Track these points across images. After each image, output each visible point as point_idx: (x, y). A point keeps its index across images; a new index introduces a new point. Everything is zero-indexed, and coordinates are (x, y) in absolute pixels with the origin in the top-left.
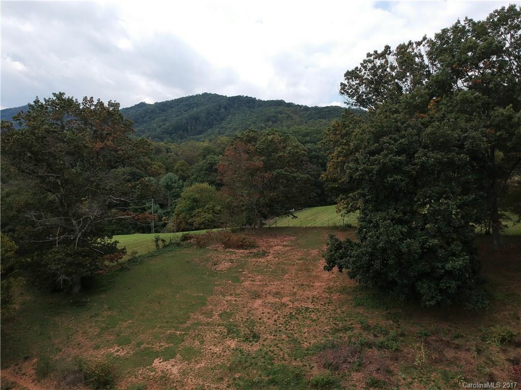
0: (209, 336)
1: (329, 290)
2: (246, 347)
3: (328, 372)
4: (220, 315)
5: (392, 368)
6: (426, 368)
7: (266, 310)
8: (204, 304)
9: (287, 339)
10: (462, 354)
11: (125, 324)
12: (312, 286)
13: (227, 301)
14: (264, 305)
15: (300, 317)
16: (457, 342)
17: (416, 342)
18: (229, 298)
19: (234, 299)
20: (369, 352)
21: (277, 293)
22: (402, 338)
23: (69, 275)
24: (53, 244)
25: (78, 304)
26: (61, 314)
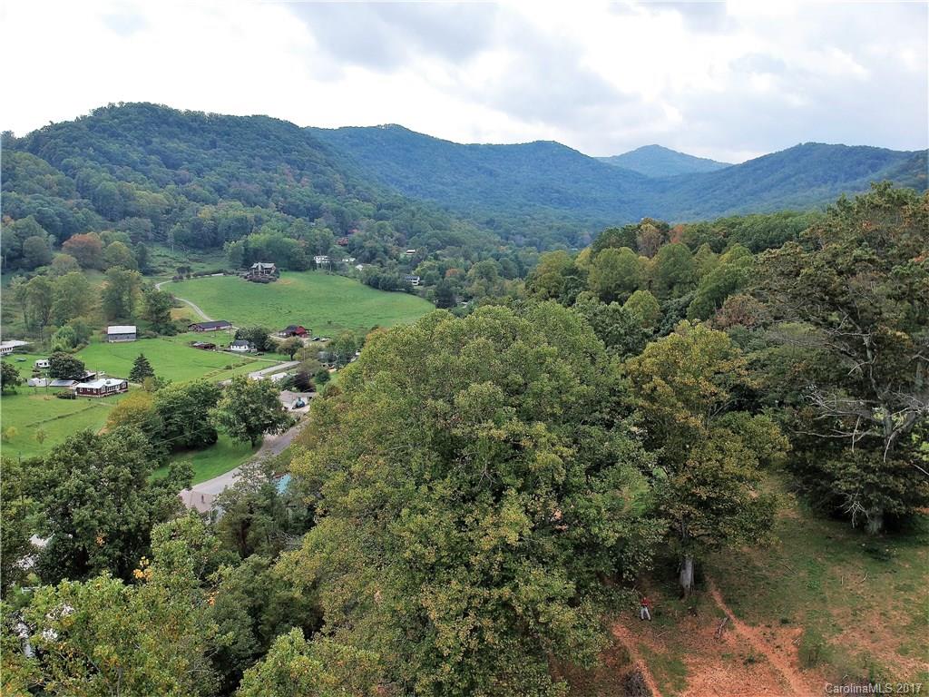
23: (868, 505)
24: (845, 443)
25: (874, 554)
26: (844, 563)
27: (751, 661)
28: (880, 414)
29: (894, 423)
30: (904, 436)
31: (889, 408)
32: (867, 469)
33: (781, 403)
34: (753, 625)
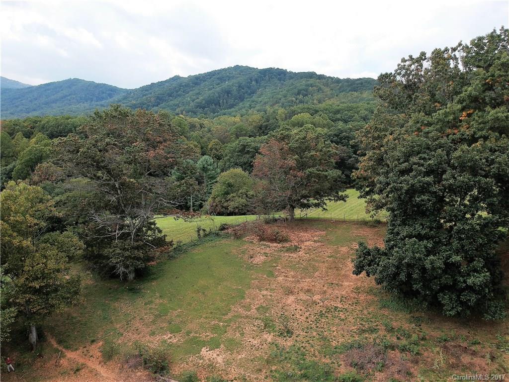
0: (248, 329)
1: (357, 290)
2: (281, 341)
3: (354, 370)
4: (258, 309)
5: (412, 370)
6: (443, 372)
7: (299, 307)
8: (243, 298)
9: (318, 337)
10: (477, 360)
11: (176, 313)
12: (342, 285)
13: (263, 296)
14: (297, 301)
15: (330, 316)
16: (473, 348)
17: (436, 346)
18: (265, 292)
19: (269, 294)
20: (391, 353)
21: (308, 291)
22: (422, 342)
23: (127, 267)
24: (112, 239)
25: (133, 291)
26: (119, 299)
27: (78, 370)
28: (128, 221)
29: (134, 224)
30: (139, 230)
31: (131, 217)
32: (124, 249)
33: (77, 223)
34: (76, 349)
